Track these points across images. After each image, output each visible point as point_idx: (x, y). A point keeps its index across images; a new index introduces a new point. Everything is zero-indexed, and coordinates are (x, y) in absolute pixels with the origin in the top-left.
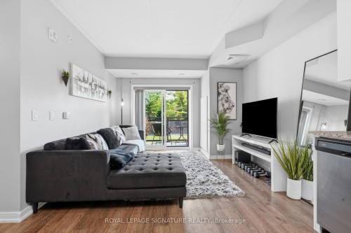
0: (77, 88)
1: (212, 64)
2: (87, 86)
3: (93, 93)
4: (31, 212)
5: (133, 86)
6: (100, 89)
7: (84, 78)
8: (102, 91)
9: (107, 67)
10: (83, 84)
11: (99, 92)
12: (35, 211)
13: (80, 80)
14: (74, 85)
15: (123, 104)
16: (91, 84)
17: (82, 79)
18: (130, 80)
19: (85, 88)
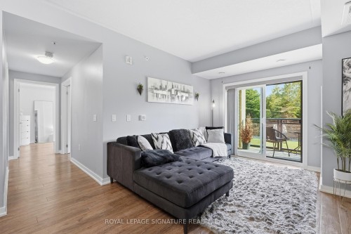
0: (154, 96)
1: (325, 33)
2: (165, 93)
3: (173, 98)
4: (109, 182)
5: (224, 86)
6: (183, 94)
7: (161, 87)
8: (185, 95)
9: (193, 72)
10: (160, 92)
11: (182, 97)
12: (112, 182)
13: (156, 89)
14: (150, 94)
15: (214, 105)
16: (170, 91)
17: (159, 88)
18: (222, 80)
19: (163, 95)
